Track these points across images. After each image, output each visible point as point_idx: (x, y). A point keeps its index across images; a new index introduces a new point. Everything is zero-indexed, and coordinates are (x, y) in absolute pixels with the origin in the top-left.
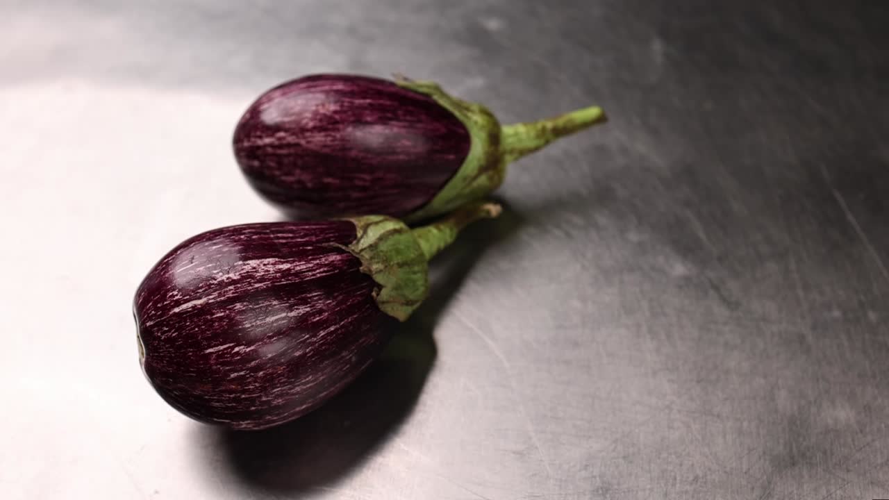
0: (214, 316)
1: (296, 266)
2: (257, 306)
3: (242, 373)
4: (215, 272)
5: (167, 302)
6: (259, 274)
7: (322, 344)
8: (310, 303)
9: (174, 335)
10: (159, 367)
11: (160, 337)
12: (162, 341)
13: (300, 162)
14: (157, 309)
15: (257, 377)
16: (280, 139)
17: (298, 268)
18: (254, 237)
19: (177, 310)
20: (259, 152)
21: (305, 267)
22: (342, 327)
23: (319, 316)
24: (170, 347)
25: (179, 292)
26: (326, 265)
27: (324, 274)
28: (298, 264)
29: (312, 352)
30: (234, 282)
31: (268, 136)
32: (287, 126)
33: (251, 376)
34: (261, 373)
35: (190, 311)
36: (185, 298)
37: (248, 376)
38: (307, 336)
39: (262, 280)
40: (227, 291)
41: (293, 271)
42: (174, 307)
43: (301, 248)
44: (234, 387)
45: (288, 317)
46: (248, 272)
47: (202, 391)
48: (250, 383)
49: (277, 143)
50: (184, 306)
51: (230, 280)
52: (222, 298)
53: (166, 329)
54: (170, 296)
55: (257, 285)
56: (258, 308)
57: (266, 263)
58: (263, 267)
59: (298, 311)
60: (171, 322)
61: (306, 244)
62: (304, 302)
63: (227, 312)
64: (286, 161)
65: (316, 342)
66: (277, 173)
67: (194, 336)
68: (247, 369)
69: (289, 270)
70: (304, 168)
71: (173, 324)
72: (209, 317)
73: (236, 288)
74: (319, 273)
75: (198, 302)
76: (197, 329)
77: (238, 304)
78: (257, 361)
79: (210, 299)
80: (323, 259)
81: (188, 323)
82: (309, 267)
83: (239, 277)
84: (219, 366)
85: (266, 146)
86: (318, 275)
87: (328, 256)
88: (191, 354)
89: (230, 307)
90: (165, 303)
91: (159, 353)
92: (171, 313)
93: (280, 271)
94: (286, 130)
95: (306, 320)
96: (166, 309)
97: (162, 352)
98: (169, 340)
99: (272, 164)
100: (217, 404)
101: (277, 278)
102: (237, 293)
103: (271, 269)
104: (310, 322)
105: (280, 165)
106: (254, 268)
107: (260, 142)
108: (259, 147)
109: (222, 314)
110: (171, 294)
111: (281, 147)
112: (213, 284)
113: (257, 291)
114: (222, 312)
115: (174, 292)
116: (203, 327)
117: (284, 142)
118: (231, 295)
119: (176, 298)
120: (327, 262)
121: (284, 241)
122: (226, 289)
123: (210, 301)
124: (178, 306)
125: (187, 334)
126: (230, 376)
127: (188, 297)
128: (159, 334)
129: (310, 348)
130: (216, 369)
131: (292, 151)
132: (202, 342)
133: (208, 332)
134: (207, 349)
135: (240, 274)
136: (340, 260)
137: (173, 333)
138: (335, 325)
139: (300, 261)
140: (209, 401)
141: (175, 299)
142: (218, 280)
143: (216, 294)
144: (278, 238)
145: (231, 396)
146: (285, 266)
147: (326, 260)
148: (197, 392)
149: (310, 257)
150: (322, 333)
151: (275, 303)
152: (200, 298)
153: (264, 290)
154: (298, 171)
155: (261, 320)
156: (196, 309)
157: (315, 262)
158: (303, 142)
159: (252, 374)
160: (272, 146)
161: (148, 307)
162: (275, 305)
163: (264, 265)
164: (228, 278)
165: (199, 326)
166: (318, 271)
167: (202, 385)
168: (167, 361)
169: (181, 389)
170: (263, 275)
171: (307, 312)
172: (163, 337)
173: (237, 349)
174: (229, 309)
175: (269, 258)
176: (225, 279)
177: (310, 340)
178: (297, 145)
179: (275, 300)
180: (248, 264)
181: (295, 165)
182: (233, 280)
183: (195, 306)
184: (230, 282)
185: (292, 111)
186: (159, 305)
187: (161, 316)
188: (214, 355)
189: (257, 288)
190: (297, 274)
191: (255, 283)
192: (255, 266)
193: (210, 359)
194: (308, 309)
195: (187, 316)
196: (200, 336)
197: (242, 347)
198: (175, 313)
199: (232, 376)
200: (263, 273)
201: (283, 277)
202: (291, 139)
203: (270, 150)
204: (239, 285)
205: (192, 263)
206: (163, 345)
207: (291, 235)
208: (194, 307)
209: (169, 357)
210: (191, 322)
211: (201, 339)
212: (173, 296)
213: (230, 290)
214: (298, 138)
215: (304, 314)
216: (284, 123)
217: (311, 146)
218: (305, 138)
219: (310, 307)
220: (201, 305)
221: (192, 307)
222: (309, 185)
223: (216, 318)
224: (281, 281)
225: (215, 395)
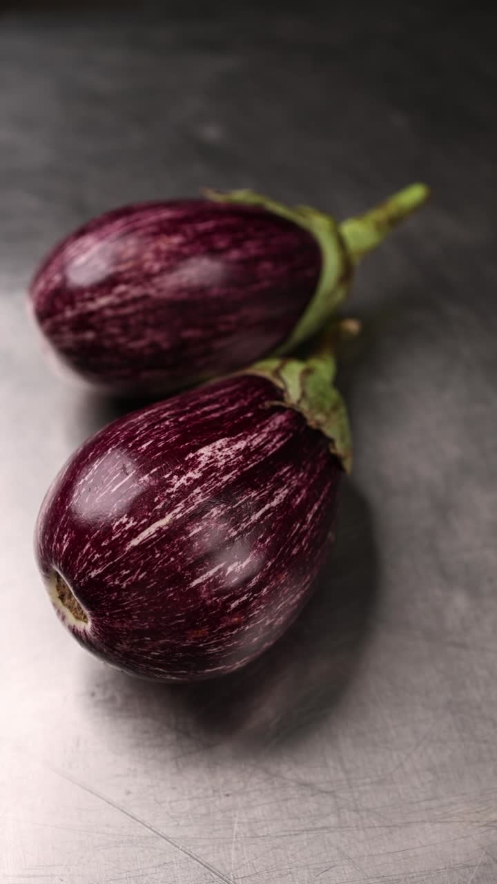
0: (190, 535)
1: (252, 440)
2: (236, 505)
3: (245, 598)
4: (167, 476)
5: (117, 536)
6: (220, 464)
7: (313, 531)
8: (286, 483)
9: (141, 577)
10: (125, 625)
11: (119, 586)
12: (125, 590)
13: (151, 319)
14: (102, 550)
15: (261, 597)
16: (120, 295)
17: (255, 443)
18: (181, 419)
19: (135, 542)
20: (93, 320)
21: (260, 440)
22: (323, 501)
23: (300, 496)
24: (139, 595)
25: (129, 516)
26: (278, 431)
27: (282, 442)
28: (252, 438)
29: (307, 545)
30: (198, 482)
31: (102, 295)
32: (127, 276)
33: (255, 598)
34: (265, 590)
35: (155, 539)
36: (142, 522)
37: (252, 599)
38: (298, 525)
39: (227, 470)
40: (194, 497)
41: (252, 449)
42: (129, 539)
43: (242, 417)
44: (236, 619)
45: (272, 507)
46: (207, 465)
47: (195, 639)
48: (254, 607)
49: (117, 301)
50: (145, 535)
51: (192, 481)
52: (192, 508)
53: (125, 572)
54: (118, 527)
55: (225, 478)
56: (237, 507)
57: (219, 447)
58: (220, 454)
59: (278, 497)
60: (132, 561)
61: (242, 410)
62: (279, 483)
63: (205, 524)
64: (132, 321)
65: (307, 530)
66: (122, 340)
67: (171, 569)
68: (249, 592)
69: (247, 448)
70: (157, 326)
71: (136, 562)
72: (184, 538)
73: (204, 490)
74: (278, 442)
75: (162, 523)
76: (172, 559)
77: (214, 510)
78: (258, 576)
79: (176, 514)
80: (271, 424)
81: (158, 555)
82: (265, 438)
83: (200, 475)
84: (214, 599)
85: (102, 309)
86: (278, 445)
87: (273, 419)
88: (172, 594)
89: (206, 516)
90: (113, 538)
91: (123, 607)
92: (127, 549)
93: (238, 452)
94: (127, 282)
95: (289, 506)
96: (117, 546)
97: (127, 606)
98: (136, 585)
99: (115, 330)
100: (214, 649)
101: (242, 463)
102: (207, 495)
103: (231, 454)
104: (294, 507)
105: (125, 328)
106: (211, 457)
107: (92, 306)
108: (92, 313)
109: (200, 528)
110: (117, 523)
111: (124, 305)
112: (172, 493)
113: (228, 485)
114: (198, 526)
115: (121, 520)
116: (180, 554)
117: (128, 297)
118: (201, 501)
119: (128, 526)
120: (276, 427)
121: (217, 415)
122: (191, 495)
123: (178, 517)
124: (135, 537)
125: (161, 571)
126: (230, 606)
127: (145, 520)
128: (117, 583)
129: (304, 539)
130: (212, 603)
131: (140, 306)
132: (184, 575)
133: (189, 559)
134: (192, 581)
135: (200, 470)
136: (286, 421)
137: (140, 574)
138: (317, 501)
139: (252, 435)
140: (203, 649)
141: (127, 528)
142: (176, 486)
143: (181, 505)
144: (206, 413)
145: (233, 633)
146: (241, 445)
147: (274, 424)
148: (189, 643)
149: (258, 426)
150: (310, 517)
151: (253, 494)
152: (163, 517)
153: (235, 483)
154: (149, 332)
155: (246, 521)
156: (164, 533)
157: (267, 429)
158: (152, 292)
159: (256, 595)
160: (111, 306)
161: (84, 551)
162: (255, 497)
163: (220, 450)
164: (188, 480)
165: (174, 554)
166: (275, 440)
167: (195, 632)
168: (137, 615)
169: (163, 647)
170: (226, 463)
171: (287, 495)
172: (124, 585)
173: (230, 569)
174: (208, 519)
175: (218, 439)
176: (185, 482)
177: (302, 530)
178: (145, 297)
179: (252, 491)
180: (202, 454)
181: (145, 324)
182: (196, 480)
183: (160, 529)
184: (192, 485)
185: (125, 257)
186: (103, 544)
187: (112, 557)
188: (204, 586)
189: (227, 481)
190: (259, 449)
191: (222, 475)
192: (210, 454)
193: (200, 593)
194: (286, 491)
195: (154, 546)
196: (180, 567)
197: (236, 564)
198: (135, 548)
199: (233, 606)
200: (224, 461)
201: (246, 459)
202: (136, 292)
203: (109, 313)
204: (205, 485)
205: (127, 474)
206: (126, 596)
207: (217, 406)
208: (159, 531)
209: (140, 609)
210: (162, 553)
211: (182, 570)
212: (122, 525)
213: (198, 494)
214: (145, 287)
215: (285, 498)
216: (119, 273)
217: (164, 294)
218: (153, 286)
219: (287, 487)
220: (167, 525)
221: (156, 532)
222: (165, 345)
223: (193, 536)
224: (248, 465)
225: (212, 639)
